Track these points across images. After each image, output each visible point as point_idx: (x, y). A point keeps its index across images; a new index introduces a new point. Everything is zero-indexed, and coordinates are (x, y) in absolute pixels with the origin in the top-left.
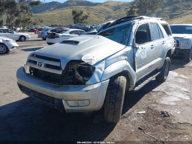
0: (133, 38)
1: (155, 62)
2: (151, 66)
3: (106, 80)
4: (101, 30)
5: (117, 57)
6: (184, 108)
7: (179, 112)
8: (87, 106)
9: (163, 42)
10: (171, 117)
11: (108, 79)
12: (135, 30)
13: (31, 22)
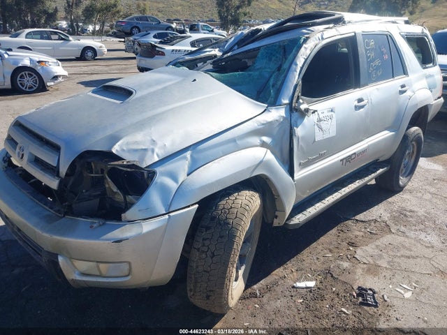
0: (295, 82)
1: (366, 145)
2: (350, 156)
3: (189, 206)
4: (231, 49)
5: (233, 140)
6: (427, 281)
7: (408, 295)
8: (124, 276)
9: (403, 86)
10: (380, 309)
11: (195, 204)
12: (306, 60)
13: (118, 12)
